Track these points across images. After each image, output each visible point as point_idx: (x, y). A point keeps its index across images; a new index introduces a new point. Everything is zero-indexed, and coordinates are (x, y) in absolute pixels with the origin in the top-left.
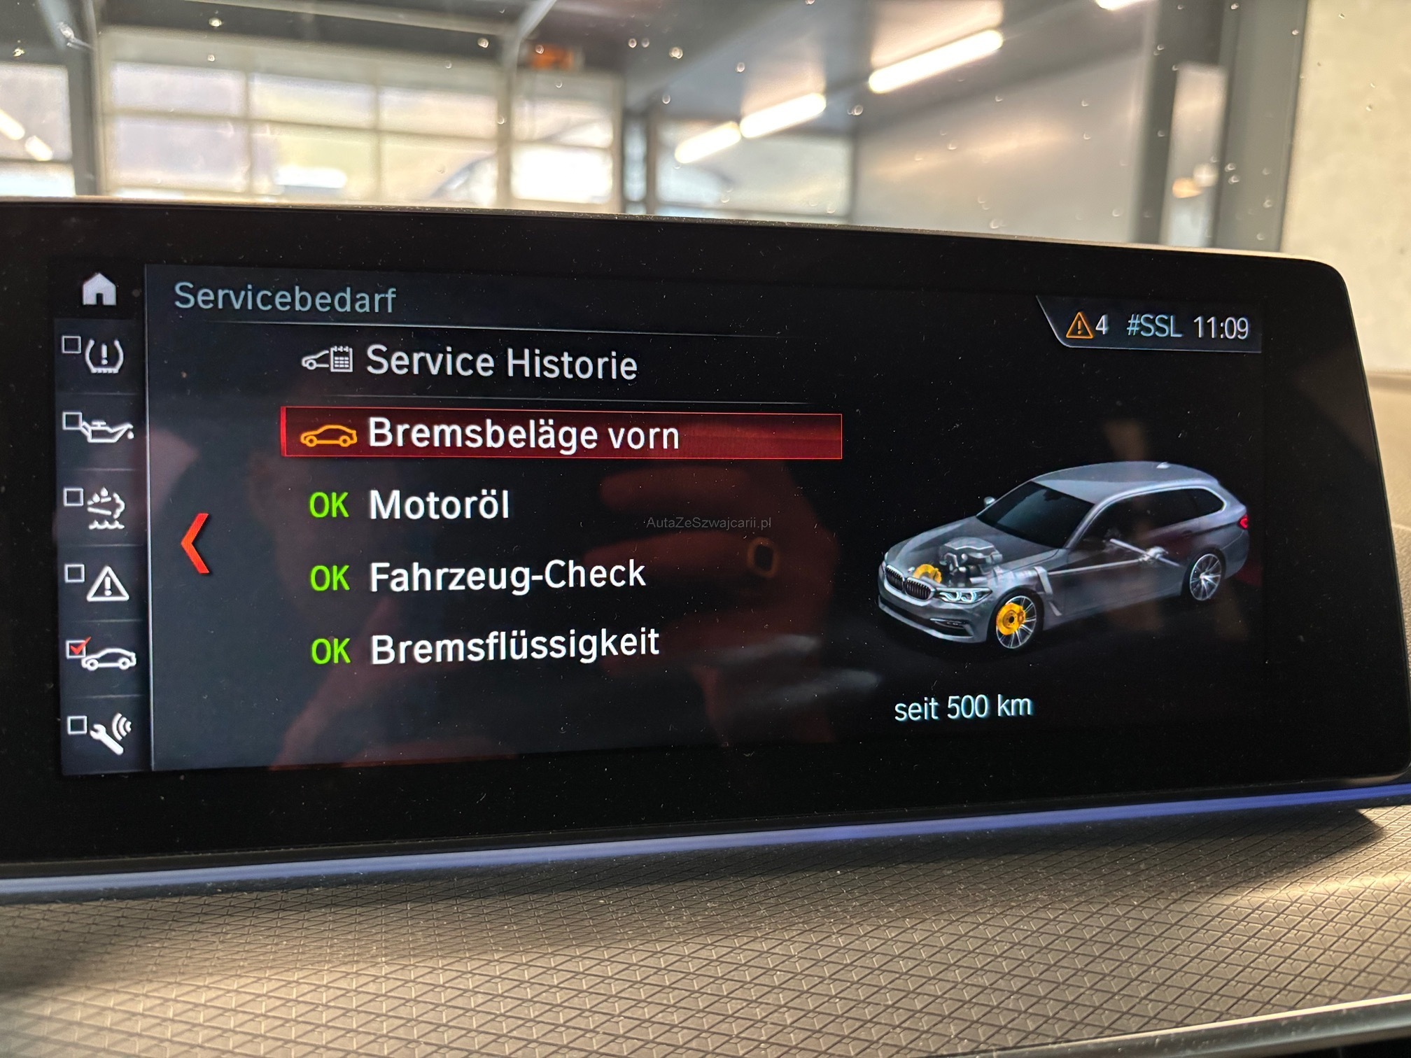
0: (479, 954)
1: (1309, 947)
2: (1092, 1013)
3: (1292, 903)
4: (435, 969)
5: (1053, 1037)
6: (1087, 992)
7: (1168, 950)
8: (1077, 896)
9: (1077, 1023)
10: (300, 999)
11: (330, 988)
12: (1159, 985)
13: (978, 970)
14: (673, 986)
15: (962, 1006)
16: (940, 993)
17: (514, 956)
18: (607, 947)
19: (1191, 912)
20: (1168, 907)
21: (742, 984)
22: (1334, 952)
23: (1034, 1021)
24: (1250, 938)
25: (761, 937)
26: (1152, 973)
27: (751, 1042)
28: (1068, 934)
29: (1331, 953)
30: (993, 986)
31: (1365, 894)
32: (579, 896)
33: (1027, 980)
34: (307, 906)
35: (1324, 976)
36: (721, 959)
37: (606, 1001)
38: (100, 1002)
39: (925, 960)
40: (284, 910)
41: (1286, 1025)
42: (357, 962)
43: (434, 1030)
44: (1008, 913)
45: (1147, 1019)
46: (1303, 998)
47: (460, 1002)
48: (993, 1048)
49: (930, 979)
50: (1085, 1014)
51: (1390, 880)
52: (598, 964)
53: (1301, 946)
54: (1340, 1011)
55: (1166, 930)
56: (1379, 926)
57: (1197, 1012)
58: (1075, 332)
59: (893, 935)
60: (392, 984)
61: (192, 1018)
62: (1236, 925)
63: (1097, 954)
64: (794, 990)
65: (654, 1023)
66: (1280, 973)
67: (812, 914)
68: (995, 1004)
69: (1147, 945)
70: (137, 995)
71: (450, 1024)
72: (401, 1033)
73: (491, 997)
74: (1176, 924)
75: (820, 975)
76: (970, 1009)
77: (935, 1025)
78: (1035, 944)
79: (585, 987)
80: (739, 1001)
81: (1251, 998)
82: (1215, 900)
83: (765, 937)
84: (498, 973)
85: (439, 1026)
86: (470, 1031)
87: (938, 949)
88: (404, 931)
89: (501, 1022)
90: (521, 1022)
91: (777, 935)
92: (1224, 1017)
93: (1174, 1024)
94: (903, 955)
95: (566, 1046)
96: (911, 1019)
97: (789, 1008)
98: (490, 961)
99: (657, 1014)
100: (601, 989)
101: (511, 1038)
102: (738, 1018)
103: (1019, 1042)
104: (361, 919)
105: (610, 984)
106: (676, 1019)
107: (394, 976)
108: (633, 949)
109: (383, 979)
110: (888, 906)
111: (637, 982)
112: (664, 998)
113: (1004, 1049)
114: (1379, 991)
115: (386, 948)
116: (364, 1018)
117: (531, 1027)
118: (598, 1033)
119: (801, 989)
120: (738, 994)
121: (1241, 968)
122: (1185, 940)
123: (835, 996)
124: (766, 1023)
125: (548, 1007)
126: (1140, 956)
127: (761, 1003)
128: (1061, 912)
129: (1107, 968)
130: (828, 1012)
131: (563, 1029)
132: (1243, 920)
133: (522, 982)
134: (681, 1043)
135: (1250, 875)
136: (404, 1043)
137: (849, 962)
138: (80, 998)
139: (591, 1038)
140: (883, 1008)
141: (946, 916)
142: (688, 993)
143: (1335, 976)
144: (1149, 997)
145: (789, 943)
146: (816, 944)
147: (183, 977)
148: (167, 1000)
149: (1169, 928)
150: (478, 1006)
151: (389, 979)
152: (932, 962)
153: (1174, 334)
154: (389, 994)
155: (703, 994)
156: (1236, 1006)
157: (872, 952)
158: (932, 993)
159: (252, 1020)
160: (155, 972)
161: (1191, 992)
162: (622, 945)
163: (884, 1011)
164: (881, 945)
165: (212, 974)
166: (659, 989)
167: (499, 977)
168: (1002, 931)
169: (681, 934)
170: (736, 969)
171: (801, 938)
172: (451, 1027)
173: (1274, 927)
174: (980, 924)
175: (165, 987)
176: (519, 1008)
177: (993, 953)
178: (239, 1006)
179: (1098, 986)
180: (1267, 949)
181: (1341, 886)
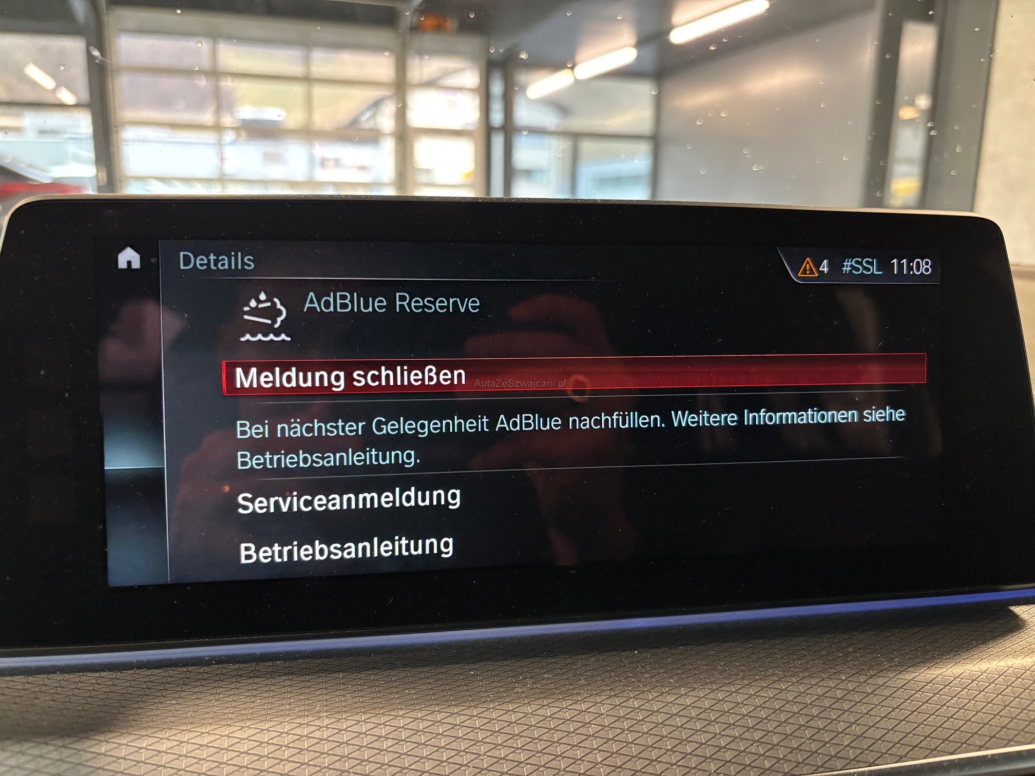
0: (388, 711)
1: (966, 710)
2: (810, 756)
3: (955, 678)
4: (359, 722)
6: (807, 742)
7: (865, 712)
8: (803, 672)
10: (270, 742)
11: (290, 734)
12: (858, 737)
13: (730, 725)
14: (520, 734)
15: (719, 751)
16: (704, 741)
17: (412, 713)
18: (475, 707)
19: (883, 685)
20: (866, 680)
21: (567, 733)
22: (984, 713)
23: (769, 762)
24: (924, 703)
25: (581, 700)
26: (854, 728)
28: (795, 700)
29: (982, 714)
30: (742, 737)
31: (1008, 671)
32: (457, 668)
33: (765, 733)
34: (272, 674)
35: (976, 731)
36: (553, 716)
37: (475, 744)
38: (137, 744)
39: (694, 718)
40: (258, 677)
41: (947, 766)
42: (307, 716)
43: (359, 764)
44: (753, 684)
45: (848, 761)
46: (960, 746)
47: (376, 745)
49: (697, 731)
50: (805, 757)
51: (1027, 661)
52: (469, 719)
53: (960, 709)
54: (987, 756)
55: (864, 698)
56: (1016, 695)
57: (884, 756)
58: (805, 272)
59: (672, 699)
60: (331, 732)
61: (198, 755)
62: (914, 694)
63: (815, 714)
64: (603, 738)
65: (507, 760)
66: (944, 728)
67: (617, 684)
68: (743, 749)
69: (851, 708)
70: (162, 739)
71: (370, 760)
72: (337, 765)
73: (397, 741)
74: (872, 693)
75: (621, 727)
76: (725, 752)
77: (699, 764)
78: (771, 707)
79: (460, 735)
80: (566, 746)
81: (923, 746)
82: (900, 676)
83: (583, 701)
84: (402, 725)
85: (363, 761)
86: (383, 765)
87: (703, 710)
88: (338, 693)
89: (404, 759)
90: (418, 759)
91: (592, 699)
92: (902, 759)
93: (868, 764)
94: (679, 714)
96: (684, 759)
97: (600, 751)
98: (397, 716)
99: (509, 754)
100: (472, 736)
101: (411, 770)
102: (564, 757)
104: (310, 684)
105: (477, 733)
106: (522, 758)
107: (332, 727)
108: (493, 708)
109: (325, 728)
110: (670, 678)
111: (496, 732)
112: (514, 743)
114: (1015, 742)
115: (326, 705)
116: (313, 755)
117: (424, 763)
118: (469, 767)
119: (608, 737)
120: (565, 740)
121: (916, 725)
122: (878, 705)
123: (632, 743)
124: (584, 761)
125: (436, 749)
126: (845, 716)
127: (581, 747)
128: (791, 684)
129: (822, 725)
130: (626, 753)
131: (446, 764)
132: (919, 691)
133: (418, 731)
135: (927, 657)
137: (641, 718)
138: (124, 741)
139: (465, 771)
140: (664, 751)
141: (709, 686)
142: (530, 740)
143: (984, 730)
144: (851, 745)
145: (600, 705)
146: (619, 705)
147: (192, 726)
148: (182, 742)
149: (867, 696)
150: (388, 748)
151: (329, 728)
152: (699, 719)
153: (876, 271)
154: (329, 739)
155: (541, 740)
156: (912, 752)
157: (657, 711)
158: (698, 741)
159: (238, 756)
160: (173, 722)
161: (880, 742)
162: (486, 705)
163: (665, 753)
164: (664, 707)
165: (210, 724)
166: (511, 736)
167: (402, 727)
168: (748, 698)
169: (526, 697)
170: (563, 723)
171: (608, 701)
172: (370, 762)
173: (941, 695)
174: (733, 692)
175: (180, 733)
176: (416, 749)
177: (742, 713)
178: (230, 746)
179: (815, 737)
180: (935, 712)
181: (991, 666)
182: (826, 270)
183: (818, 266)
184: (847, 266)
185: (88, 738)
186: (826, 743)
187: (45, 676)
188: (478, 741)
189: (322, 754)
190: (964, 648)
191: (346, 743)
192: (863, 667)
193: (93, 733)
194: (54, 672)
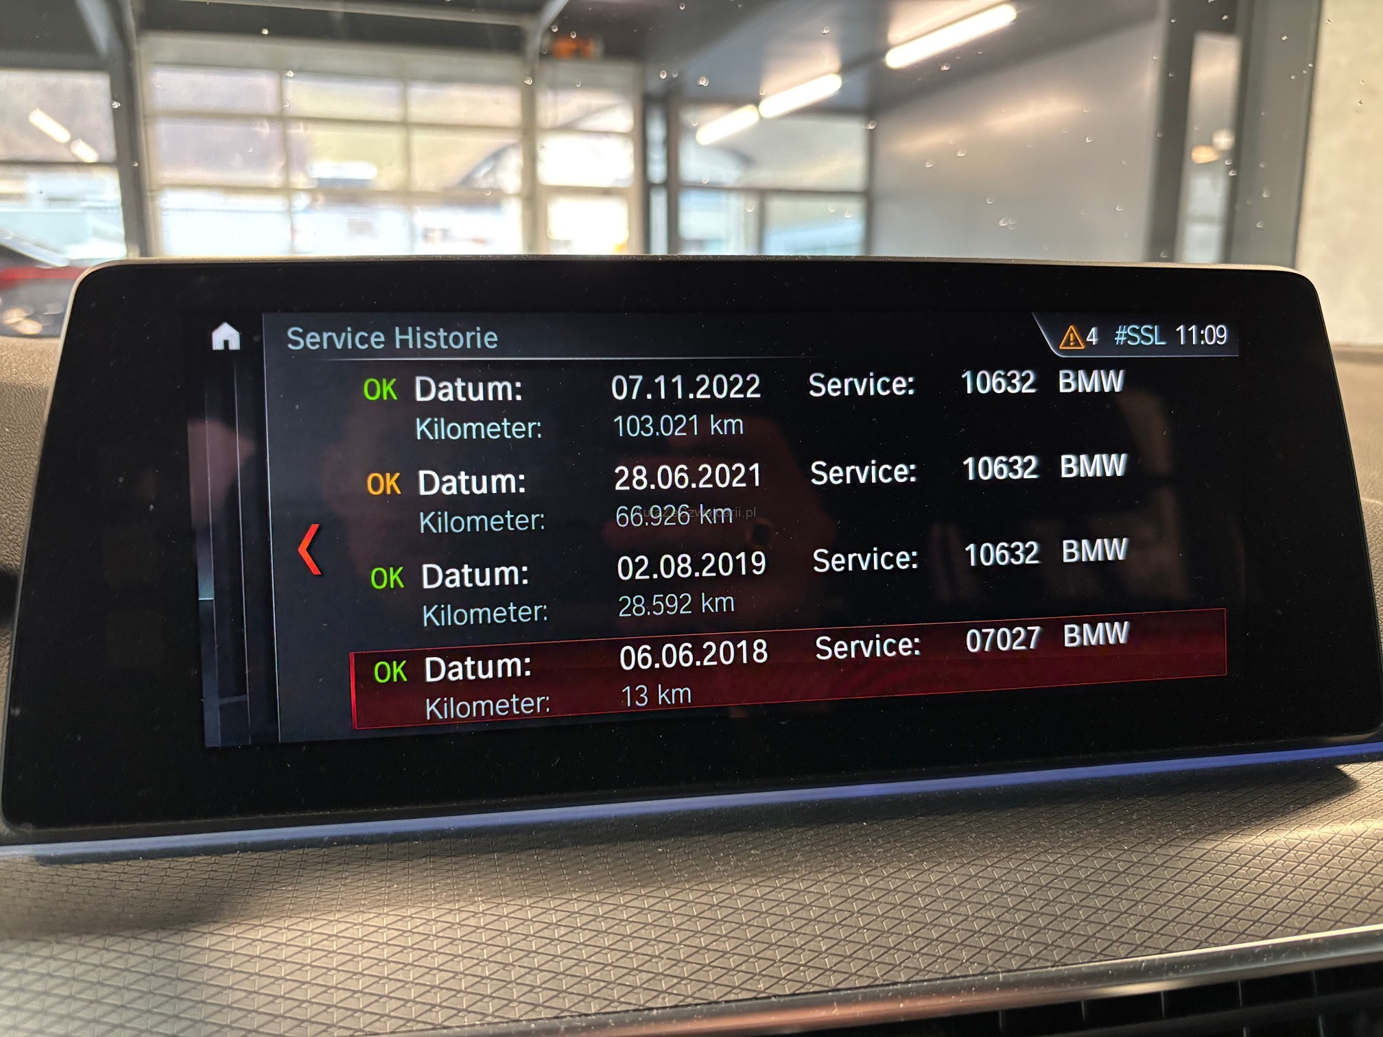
0: (559, 894)
1: (1282, 885)
2: (1086, 941)
3: (1267, 847)
4: (523, 906)
5: (1052, 961)
6: (1082, 924)
7: (1154, 888)
8: (1075, 842)
9: (1073, 950)
10: (414, 931)
11: (437, 921)
12: (1146, 918)
13: (986, 905)
14: (724, 919)
15: (972, 936)
16: (953, 925)
17: (589, 896)
18: (667, 887)
19: (1176, 856)
20: (1155, 850)
21: (783, 917)
22: (1304, 889)
23: (1035, 948)
24: (1228, 877)
25: (799, 878)
26: (1140, 907)
27: (791, 965)
28: (1065, 875)
29: (1301, 890)
30: (1000, 919)
31: (1334, 839)
32: (641, 845)
33: (1029, 914)
34: (410, 856)
35: (1294, 910)
36: (764, 897)
37: (668, 932)
38: (251, 935)
39: (940, 897)
40: (392, 859)
41: (1259, 952)
42: (458, 901)
43: (526, 956)
44: (1013, 857)
45: (1134, 947)
46: (1275, 929)
47: (546, 933)
48: (999, 970)
49: (945, 913)
50: (1080, 942)
51: (1358, 827)
52: (660, 901)
53: (1274, 884)
54: (1307, 941)
55: (1153, 871)
56: (1345, 867)
57: (1179, 941)
58: (1068, 343)
59: (913, 876)
60: (489, 919)
61: (326, 946)
62: (1216, 866)
63: (1091, 891)
64: (827, 922)
65: (709, 950)
66: (1254, 907)
67: (843, 860)
68: (1001, 933)
69: (1135, 883)
70: (280, 929)
71: (539, 951)
72: (499, 958)
73: (571, 929)
74: (1162, 865)
75: (849, 910)
76: (979, 938)
77: (949, 952)
78: (1036, 883)
79: (650, 921)
80: (781, 932)
81: (1228, 929)
82: (1197, 845)
83: (802, 879)
84: (577, 910)
85: (530, 952)
86: (556, 956)
87: (951, 888)
88: (494, 876)
89: (581, 950)
90: (598, 949)
91: (812, 876)
92: (1202, 945)
93: (1159, 951)
94: (922, 893)
95: (636, 969)
96: (929, 947)
97: (824, 938)
98: (570, 900)
99: (712, 943)
100: (664, 922)
101: (590, 962)
102: (780, 946)
103: (1022, 966)
104: (457, 866)
105: (671, 918)
106: (728, 947)
107: (490, 912)
108: (689, 889)
109: (481, 915)
110: (908, 852)
111: (694, 917)
112: (718, 930)
113: (1009, 971)
114: (1343, 924)
115: (481, 890)
116: (468, 946)
117: (606, 954)
118: (662, 958)
119: (834, 921)
120: (780, 926)
121: (1219, 903)
122: (1170, 879)
123: (863, 928)
124: (804, 950)
125: (620, 937)
126: (1129, 893)
127: (800, 933)
128: (1060, 855)
129: (1100, 903)
130: (856, 940)
131: (633, 955)
132: (1222, 862)
133: (597, 917)
134: (733, 967)
135: (1231, 823)
136: (502, 966)
137: (874, 898)
138: (232, 932)
139: (657, 963)
140: (904, 937)
141: (959, 860)
142: (737, 926)
143: (1306, 910)
144: (1137, 928)
145: (822, 883)
146: (846, 884)
147: (317, 914)
148: (306, 932)
149: (1156, 869)
150: (561, 937)
151: (486, 914)
152: (947, 899)
153: (1158, 341)
154: (487, 927)
155: (751, 926)
156: (1214, 936)
157: (894, 890)
158: (946, 924)
159: (377, 947)
160: (292, 910)
161: (1174, 924)
162: (680, 885)
163: (905, 940)
164: (902, 884)
165: (339, 911)
166: (713, 922)
167: (577, 913)
168: (1008, 872)
169: (730, 876)
170: (778, 905)
171: (832, 879)
172: (539, 953)
173: (1250, 868)
174: (989, 867)
175: (303, 921)
176: (596, 938)
177: (1000, 891)
178: (365, 936)
179: (1092, 918)
180: (1243, 887)
181: (1312, 833)
182: (1094, 341)
183: (1084, 334)
184: (1121, 335)
185: (188, 931)
186: (1106, 925)
187: (125, 863)
188: (673, 928)
190: (1279, 813)
191: (508, 931)
192: (1151, 835)
193: (191, 924)
194: (135, 858)
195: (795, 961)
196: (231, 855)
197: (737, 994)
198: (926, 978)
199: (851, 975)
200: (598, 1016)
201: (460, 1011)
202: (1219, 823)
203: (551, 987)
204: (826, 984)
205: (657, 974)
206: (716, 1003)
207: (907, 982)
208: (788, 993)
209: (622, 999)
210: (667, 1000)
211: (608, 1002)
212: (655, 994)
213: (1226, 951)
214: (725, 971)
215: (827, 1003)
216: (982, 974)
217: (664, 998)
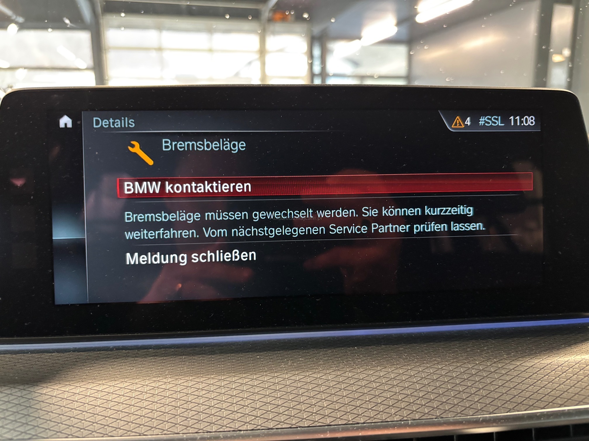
0: (205, 375)
1: (553, 383)
2: (453, 407)
3: (548, 365)
4: (188, 380)
5: (436, 416)
6: (452, 398)
7: (489, 382)
8: (453, 359)
9: (446, 411)
10: (137, 390)
11: (148, 386)
12: (484, 397)
13: (406, 388)
14: (280, 390)
15: (397, 402)
16: (389, 397)
17: (219, 377)
18: (255, 374)
19: (501, 367)
20: (491, 364)
21: (307, 390)
22: (565, 385)
23: (428, 409)
24: (526, 379)
25: (318, 372)
26: (481, 391)
27: (309, 413)
28: (446, 375)
29: (563, 386)
30: (412, 394)
31: (582, 361)
32: (250, 355)
33: (426, 393)
34: (146, 356)
35: (559, 395)
36: (300, 380)
37: (253, 395)
38: (64, 389)
39: (384, 383)
40: (137, 357)
41: (539, 415)
42: (160, 377)
43: (186, 403)
44: (422, 365)
45: (477, 410)
46: (548, 404)
47: (196, 393)
48: (409, 419)
49: (385, 391)
50: (450, 407)
52: (251, 380)
53: (549, 383)
54: (566, 410)
55: (489, 374)
56: (586, 375)
57: (499, 408)
58: (456, 125)
59: (372, 373)
61: (96, 396)
62: (521, 373)
63: (458, 383)
64: (328, 393)
65: (271, 404)
66: (539, 393)
67: (341, 364)
68: (412, 401)
69: (480, 380)
70: (77, 387)
72: (173, 404)
73: (208, 392)
74: (494, 372)
75: (340, 388)
76: (401, 403)
77: (385, 409)
78: (431, 378)
79: (245, 389)
80: (306, 397)
81: (524, 403)
82: (513, 363)
84: (212, 383)
85: (188, 402)
86: (199, 404)
87: (390, 379)
88: (180, 366)
89: (211, 401)
90: (219, 402)
91: (324, 371)
92: (511, 411)
93: (489, 413)
94: (375, 381)
95: (236, 411)
96: (376, 406)
97: (326, 400)
98: (210, 378)
99: (272, 401)
100: (251, 390)
101: (215, 407)
102: (305, 403)
103: (420, 417)
104: (165, 361)
105: (255, 388)
106: (280, 403)
107: (172, 383)
108: (265, 375)
110: (373, 361)
111: (266, 388)
112: (276, 395)
113: (414, 420)
114: (584, 402)
115: (171, 372)
116: (159, 397)
117: (223, 404)
118: (249, 407)
119: (331, 393)
120: (306, 394)
121: (521, 391)
122: (497, 379)
123: (345, 396)
124: (316, 406)
125: (230, 396)
126: (477, 384)
127: (315, 398)
128: (444, 365)
129: (462, 389)
130: (341, 402)
131: (235, 405)
132: (524, 371)
133: (221, 386)
134: (281, 412)
135: (532, 353)
136: (174, 407)
137: (352, 383)
138: (56, 387)
139: (246, 409)
140: (364, 402)
141: (395, 366)
142: (285, 393)
143: (565, 395)
144: (479, 401)
145: (328, 375)
146: (340, 375)
147: (95, 381)
148: (88, 389)
149: (491, 373)
150: (203, 395)
151: (170, 383)
152: (387, 384)
153: (501, 124)
154: (170, 389)
155: (292, 393)
156: (517, 406)
157: (362, 379)
158: (386, 396)
159: (118, 397)
160: (85, 378)
161: (498, 400)
162: (262, 374)
163: (365, 403)
164: (366, 377)
165: (106, 380)
166: (274, 391)
167: (212, 384)
168: (418, 373)
169: (285, 370)
170: (306, 384)
171: (333, 373)
172: (192, 402)
173: (538, 374)
174: (409, 370)
175: (88, 384)
176: (219, 396)
177: (413, 381)
178: (114, 392)
179: (457, 396)
180: (534, 384)
181: (571, 358)
182: (469, 124)
183: (464, 120)
184: (482, 121)
185: (37, 386)
186: (464, 399)
187: (22, 355)
188: (255, 393)
189: (165, 397)
190: (555, 348)
191: (179, 392)
192: (491, 357)
194: (27, 353)
195: (311, 411)
196: (68, 353)
197: (282, 425)
198: (373, 421)
199: (337, 418)
200: (216, 433)
201: (152, 428)
202: (526, 353)
203: (195, 418)
204: (325, 422)
205: (245, 414)
206: (272, 429)
207: (364, 423)
208: (306, 426)
209: (228, 425)
210: (248, 426)
211: (221, 426)
212: (244, 423)
213: (523, 414)
214: (277, 414)
215: (324, 432)
216: (400, 420)
217: (247, 426)
